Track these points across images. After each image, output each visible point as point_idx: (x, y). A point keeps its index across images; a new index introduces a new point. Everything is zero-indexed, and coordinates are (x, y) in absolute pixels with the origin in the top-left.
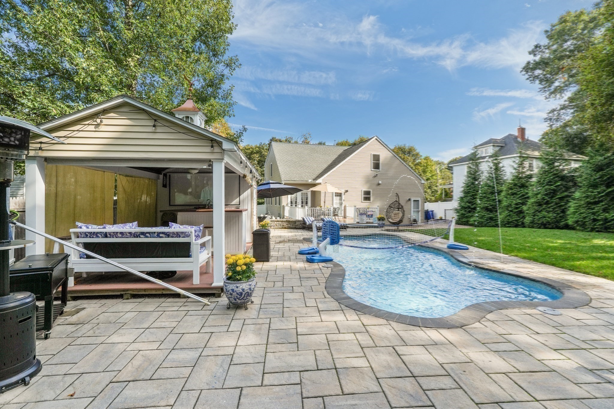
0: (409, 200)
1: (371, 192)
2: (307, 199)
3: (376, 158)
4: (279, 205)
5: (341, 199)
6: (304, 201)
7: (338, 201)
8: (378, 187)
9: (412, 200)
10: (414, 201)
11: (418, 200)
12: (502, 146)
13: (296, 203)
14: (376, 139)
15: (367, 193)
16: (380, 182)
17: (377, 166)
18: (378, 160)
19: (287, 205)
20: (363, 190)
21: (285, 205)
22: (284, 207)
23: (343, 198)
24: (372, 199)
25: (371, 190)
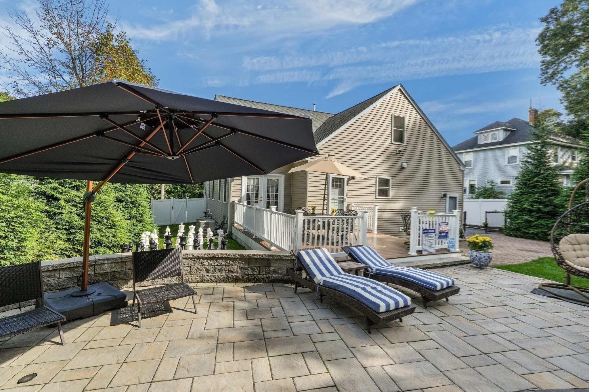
0: (445, 196)
1: (391, 182)
2: (277, 191)
3: (399, 121)
4: (225, 200)
5: (342, 192)
6: (272, 193)
7: (337, 196)
8: (402, 173)
9: (448, 196)
10: (450, 197)
11: (455, 198)
12: (512, 131)
13: (257, 196)
14: (400, 90)
15: (385, 182)
16: (405, 165)
17: (399, 137)
18: (403, 127)
19: (240, 201)
20: (378, 177)
21: (236, 202)
22: (233, 204)
23: (346, 192)
24: (391, 192)
25: (390, 178)
